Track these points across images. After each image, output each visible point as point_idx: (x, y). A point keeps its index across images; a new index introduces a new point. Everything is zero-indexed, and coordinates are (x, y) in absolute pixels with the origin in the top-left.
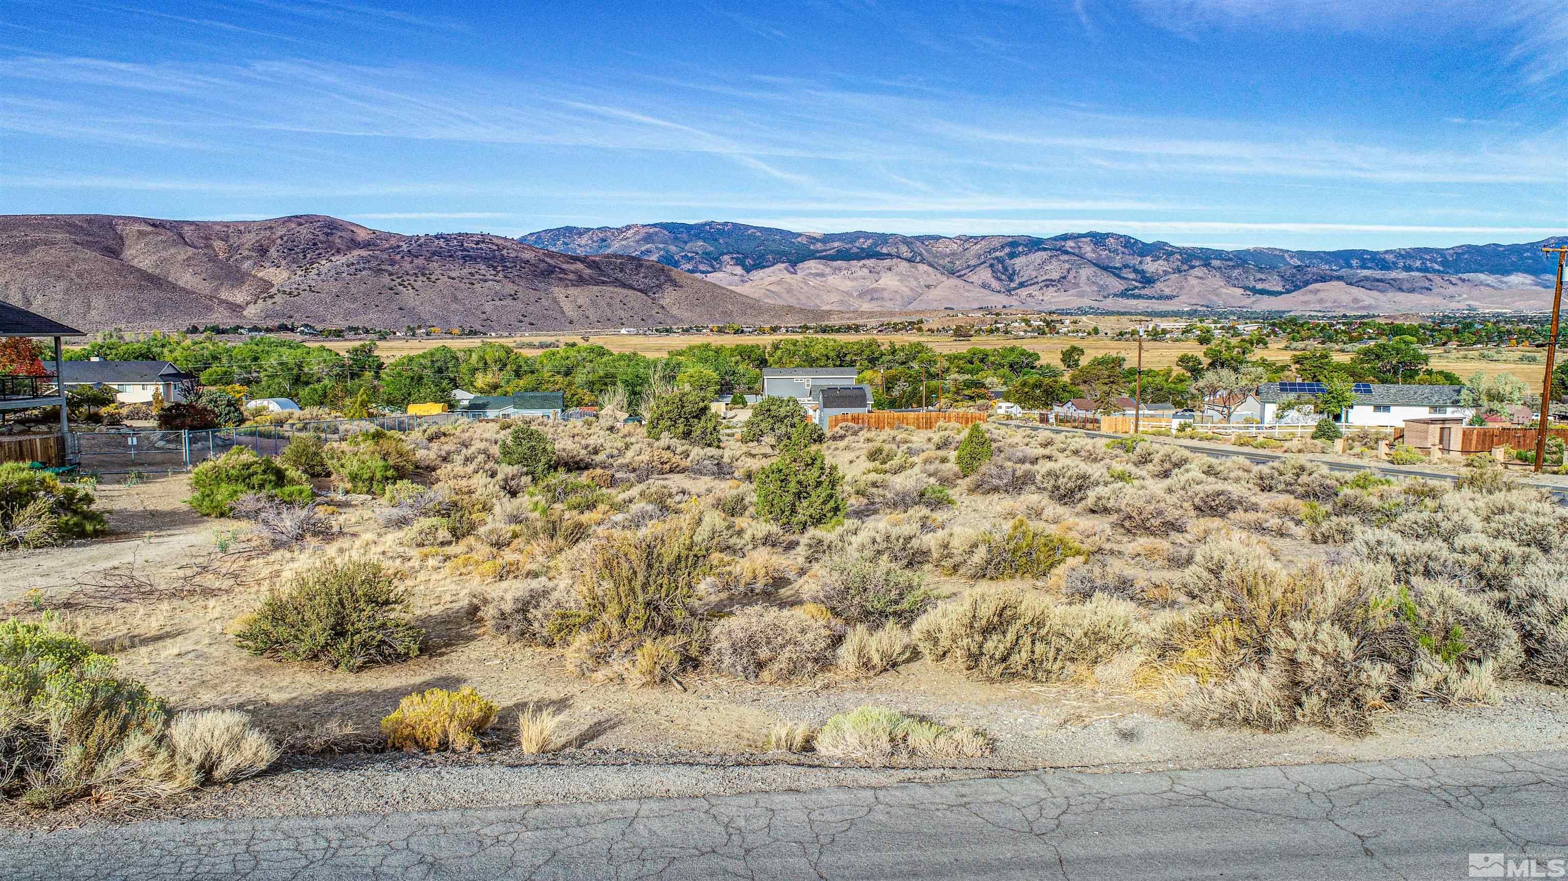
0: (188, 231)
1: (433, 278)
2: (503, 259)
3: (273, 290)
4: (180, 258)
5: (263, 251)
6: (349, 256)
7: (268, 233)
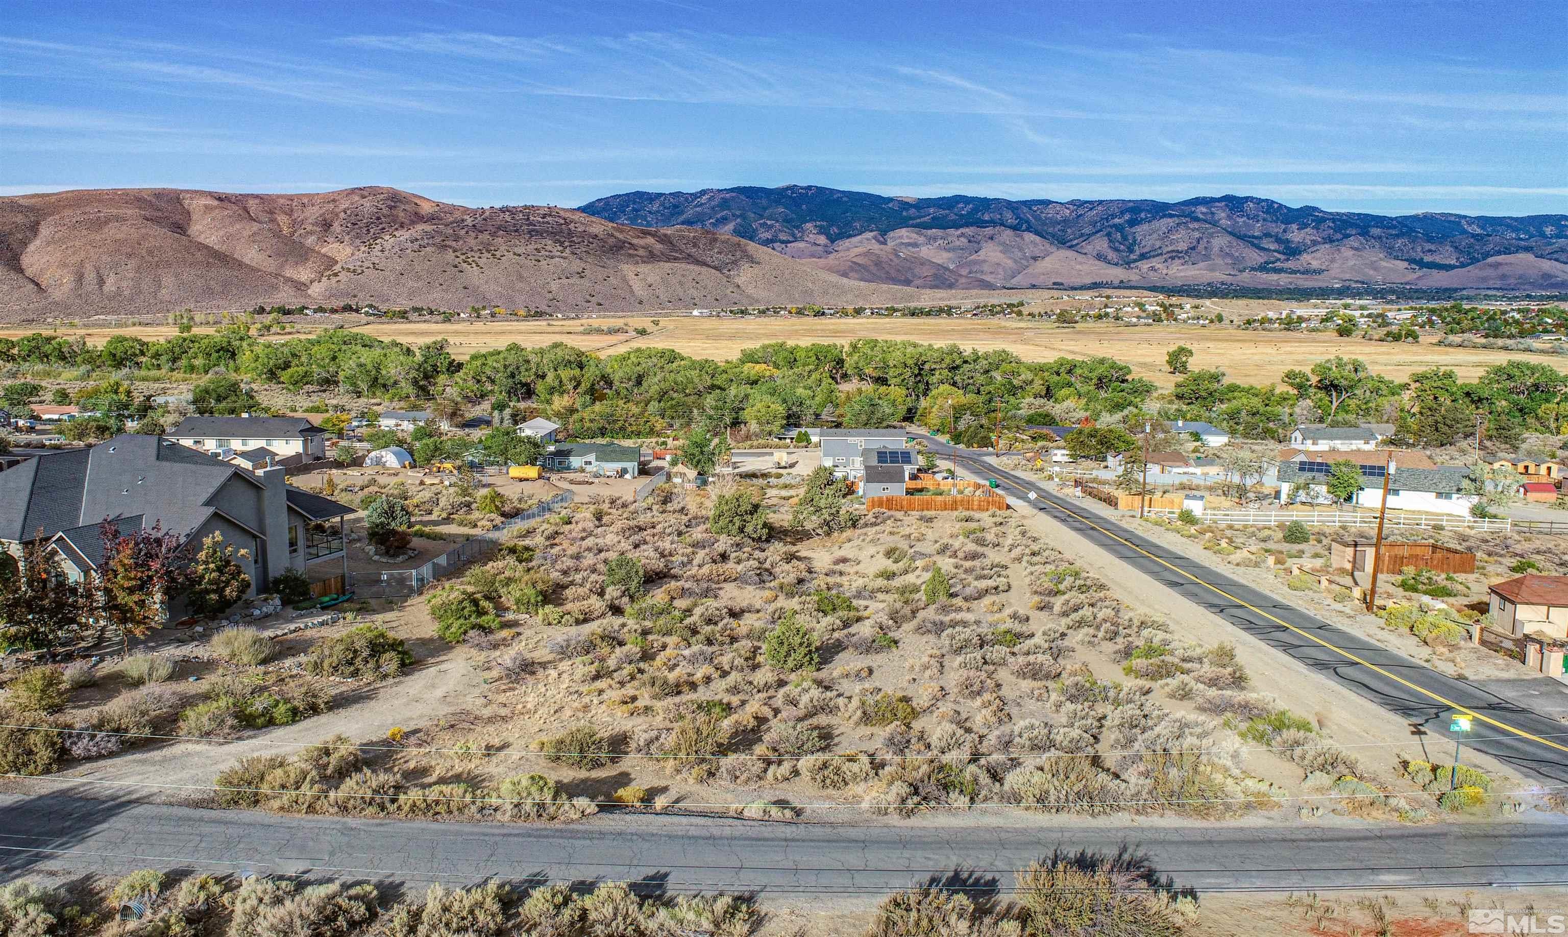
0: (252, 204)
1: (498, 254)
2: (570, 233)
3: (337, 268)
4: (246, 233)
5: (326, 225)
6: (412, 231)
7: (332, 206)
